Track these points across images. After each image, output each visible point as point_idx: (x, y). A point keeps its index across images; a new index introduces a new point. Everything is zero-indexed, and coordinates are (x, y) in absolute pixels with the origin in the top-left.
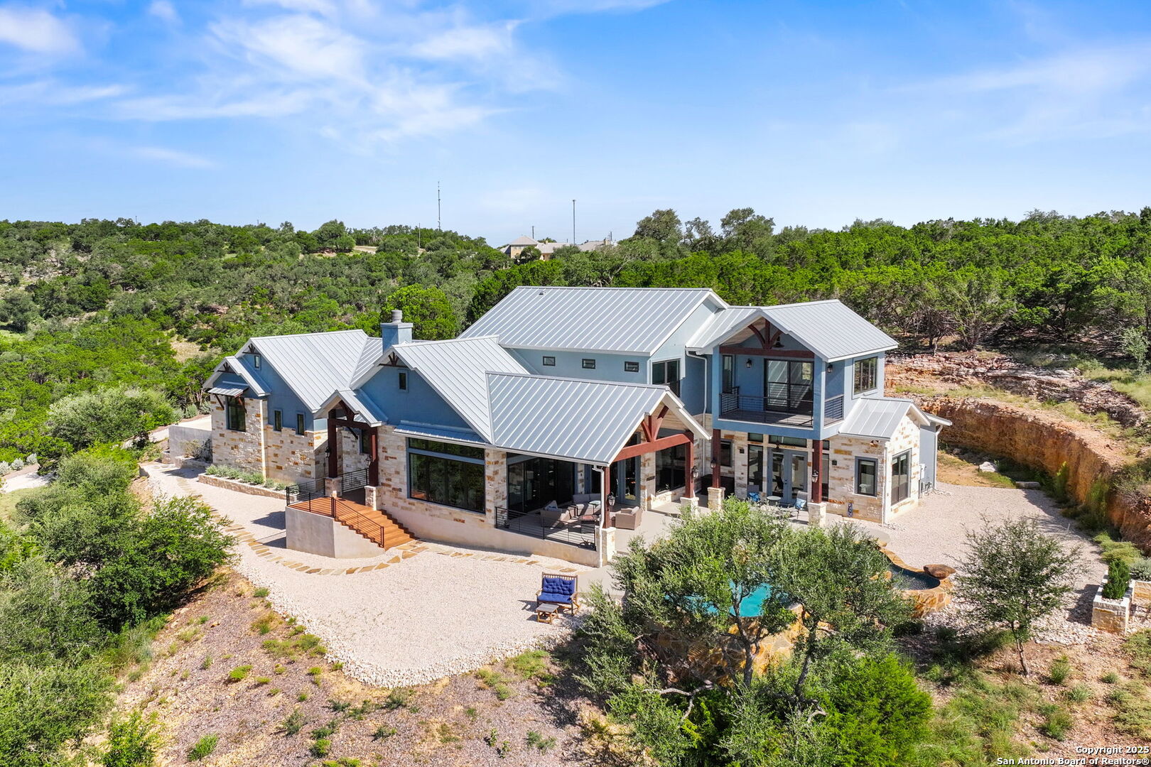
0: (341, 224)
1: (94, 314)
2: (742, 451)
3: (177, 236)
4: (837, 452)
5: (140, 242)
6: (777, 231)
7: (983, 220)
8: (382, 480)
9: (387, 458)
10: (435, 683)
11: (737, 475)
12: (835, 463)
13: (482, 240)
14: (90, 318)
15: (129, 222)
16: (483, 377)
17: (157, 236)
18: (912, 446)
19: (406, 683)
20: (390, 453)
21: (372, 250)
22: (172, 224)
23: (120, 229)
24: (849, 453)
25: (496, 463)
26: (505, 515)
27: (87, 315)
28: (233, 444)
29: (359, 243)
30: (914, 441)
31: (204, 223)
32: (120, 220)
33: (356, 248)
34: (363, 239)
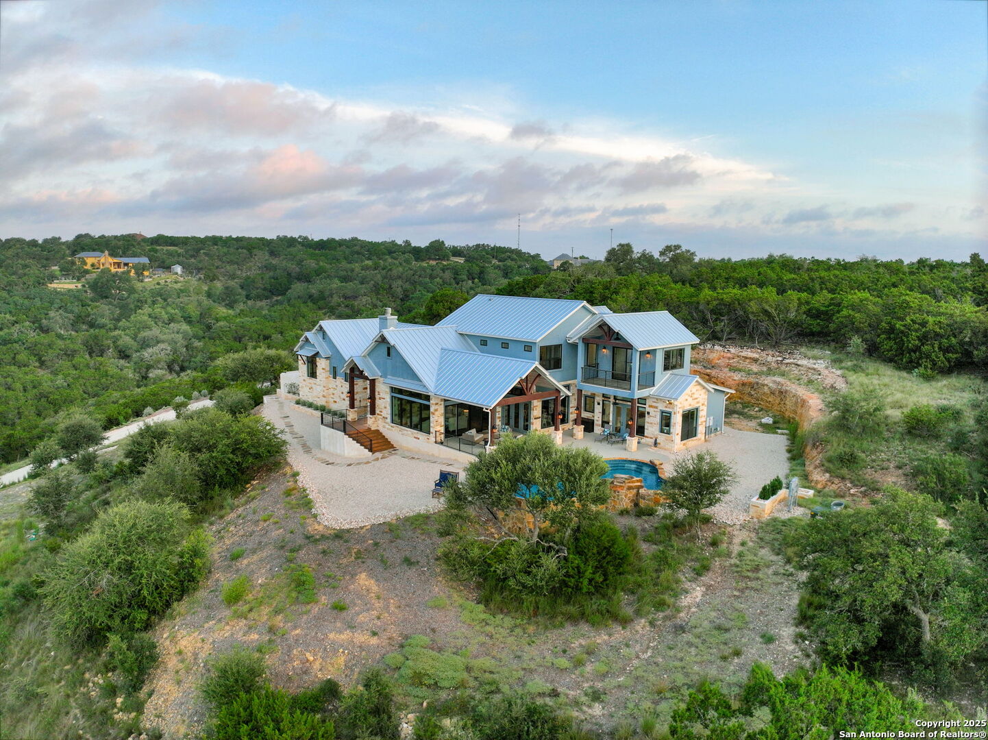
0: (443, 242)
1: (279, 298)
2: (599, 404)
3: (336, 248)
4: (650, 406)
5: (311, 250)
6: (697, 260)
7: (833, 260)
8: (377, 411)
9: (380, 399)
10: (362, 528)
11: (596, 418)
12: (648, 413)
13: (538, 255)
14: (277, 301)
15: (306, 238)
16: (439, 351)
17: (323, 248)
18: (700, 404)
19: (347, 527)
20: (382, 396)
21: (461, 260)
22: (333, 240)
23: (300, 243)
24: (656, 407)
25: (437, 404)
26: (443, 436)
27: (275, 298)
28: (310, 386)
29: (454, 255)
30: (702, 402)
31: (355, 240)
32: (300, 237)
33: (452, 258)
34: (457, 252)
